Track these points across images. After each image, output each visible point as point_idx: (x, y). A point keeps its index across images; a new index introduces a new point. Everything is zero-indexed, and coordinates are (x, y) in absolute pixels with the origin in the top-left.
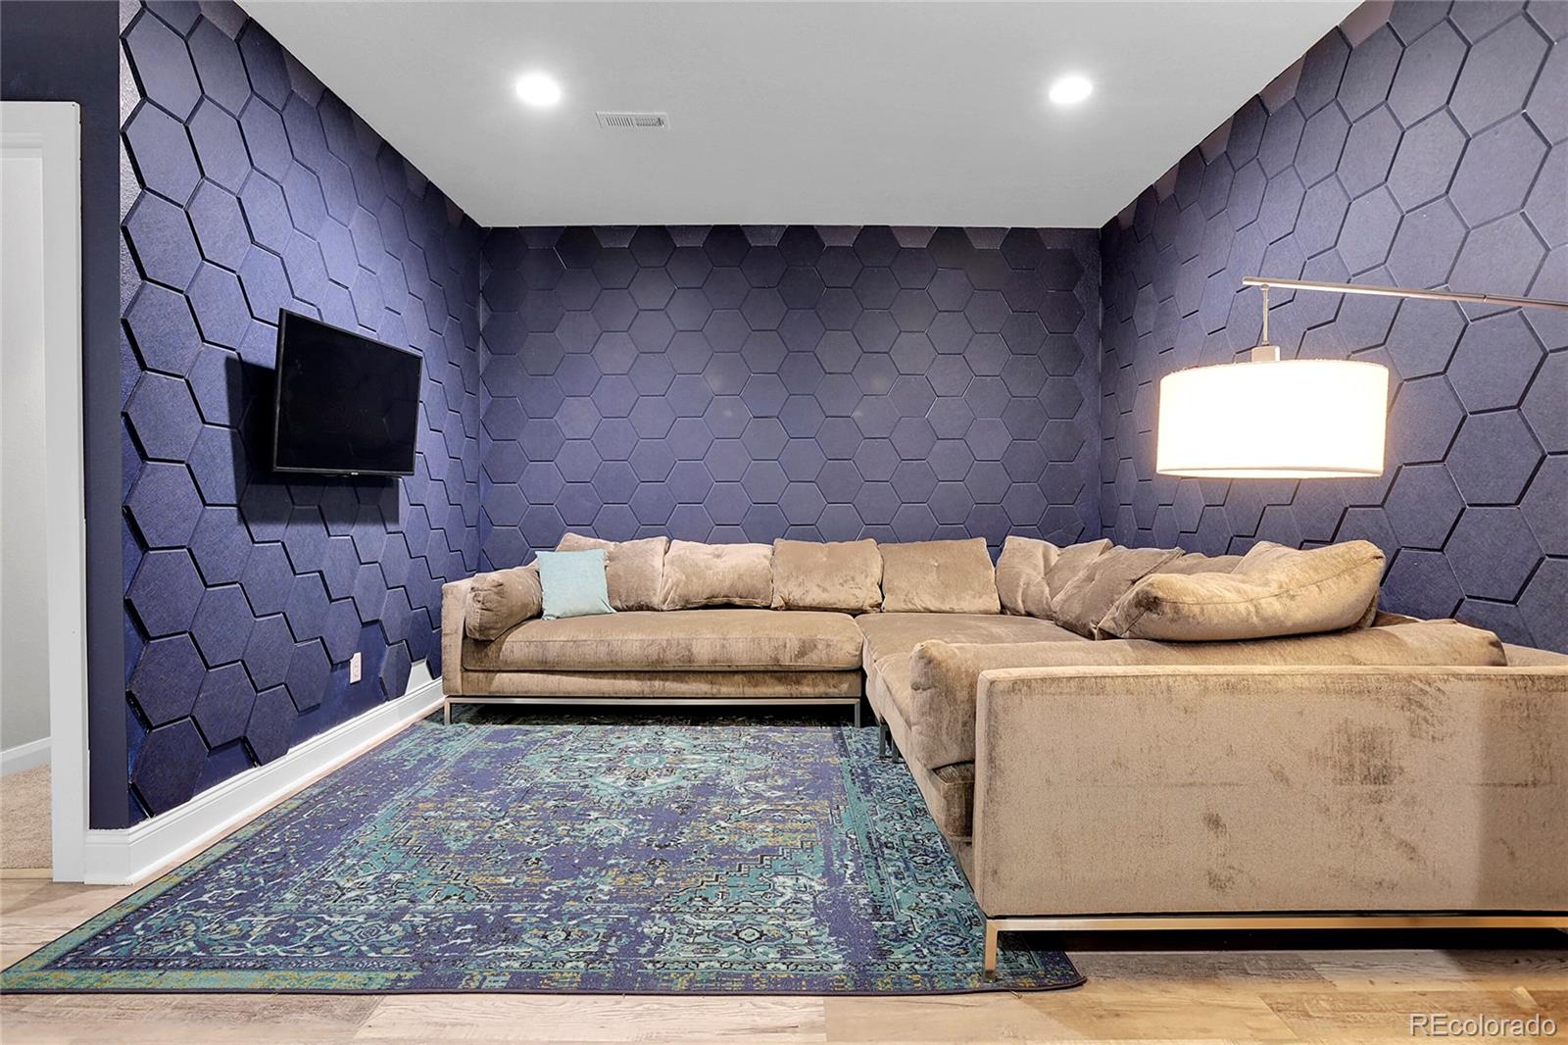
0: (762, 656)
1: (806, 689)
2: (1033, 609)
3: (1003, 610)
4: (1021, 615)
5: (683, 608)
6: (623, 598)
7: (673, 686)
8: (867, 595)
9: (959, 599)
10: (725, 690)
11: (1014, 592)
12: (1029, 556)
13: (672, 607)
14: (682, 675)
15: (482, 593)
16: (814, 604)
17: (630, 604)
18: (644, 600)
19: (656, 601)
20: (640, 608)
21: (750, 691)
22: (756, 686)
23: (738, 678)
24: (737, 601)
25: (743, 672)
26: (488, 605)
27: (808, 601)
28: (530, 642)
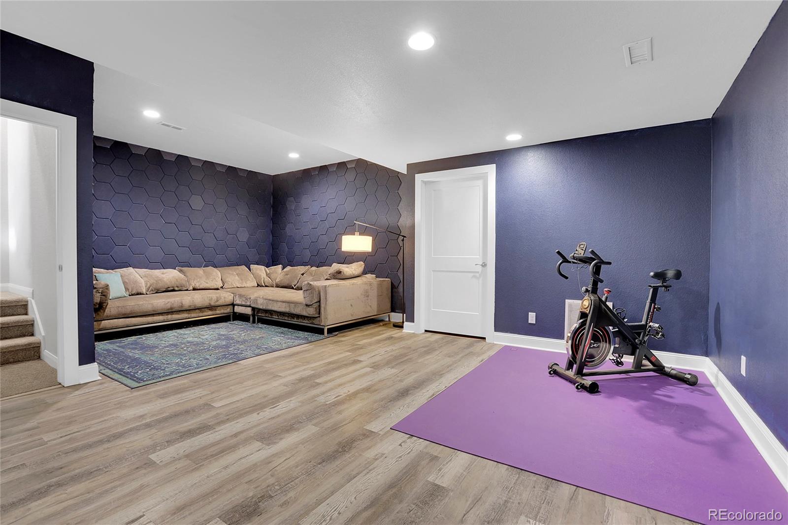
0: (206, 303)
1: (218, 312)
2: (268, 285)
3: (258, 285)
4: (264, 286)
5: (156, 293)
6: (130, 291)
8: (220, 284)
9: (246, 283)
10: (193, 315)
11: (261, 280)
13: (151, 292)
14: (178, 312)
16: (203, 288)
17: (133, 293)
18: (140, 291)
19: (144, 291)
20: (138, 294)
21: (201, 314)
22: (202, 313)
23: (197, 311)
24: (176, 289)
25: (198, 309)
27: (201, 287)
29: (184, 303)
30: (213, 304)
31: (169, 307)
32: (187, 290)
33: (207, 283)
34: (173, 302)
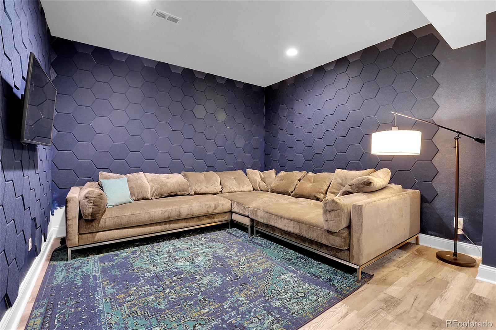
0: (204, 211)
1: (216, 220)
2: (263, 189)
3: (254, 189)
4: (259, 191)
5: (161, 197)
6: (136, 196)
7: (173, 226)
8: (219, 188)
9: (243, 188)
10: (191, 224)
11: (256, 184)
12: (255, 174)
13: (156, 197)
14: (176, 221)
15: (93, 199)
16: (204, 192)
17: (139, 198)
18: (145, 196)
19: (149, 196)
20: (143, 199)
21: (199, 223)
22: (201, 221)
23: (195, 219)
24: (179, 193)
25: (196, 217)
26: (96, 204)
27: (202, 191)
28: (114, 217)
29: (181, 212)
30: (211, 211)
31: (167, 216)
32: (189, 195)
33: (207, 188)
34: (171, 211)
